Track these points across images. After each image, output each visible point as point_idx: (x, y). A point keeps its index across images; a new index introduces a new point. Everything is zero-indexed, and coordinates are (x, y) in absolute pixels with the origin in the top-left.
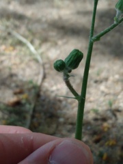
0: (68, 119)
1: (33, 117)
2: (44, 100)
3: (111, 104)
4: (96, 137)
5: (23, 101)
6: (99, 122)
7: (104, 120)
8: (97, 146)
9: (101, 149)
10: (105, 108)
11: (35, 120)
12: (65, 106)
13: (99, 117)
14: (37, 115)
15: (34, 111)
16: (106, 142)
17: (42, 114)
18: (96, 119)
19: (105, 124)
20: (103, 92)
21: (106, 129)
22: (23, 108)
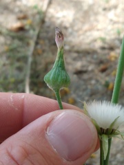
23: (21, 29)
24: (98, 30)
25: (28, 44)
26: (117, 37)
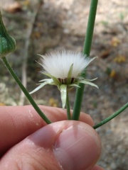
0: (73, 31)
1: (35, 26)
2: (48, 9)
3: (122, 18)
4: (103, 52)
5: (25, 8)
6: (108, 36)
7: (114, 33)
8: (105, 61)
9: (109, 65)
10: (116, 21)
11: (37, 30)
12: (71, 17)
13: (108, 30)
14: (39, 24)
15: (37, 19)
16: (114, 58)
17: (45, 24)
18: (105, 33)
19: (115, 39)
20: (114, 3)
21: (115, 45)
22: (24, 16)
23: (18, 10)
24: (100, 13)
25: (25, 27)
26: (120, 21)
